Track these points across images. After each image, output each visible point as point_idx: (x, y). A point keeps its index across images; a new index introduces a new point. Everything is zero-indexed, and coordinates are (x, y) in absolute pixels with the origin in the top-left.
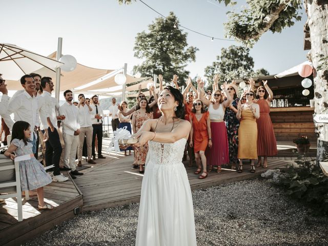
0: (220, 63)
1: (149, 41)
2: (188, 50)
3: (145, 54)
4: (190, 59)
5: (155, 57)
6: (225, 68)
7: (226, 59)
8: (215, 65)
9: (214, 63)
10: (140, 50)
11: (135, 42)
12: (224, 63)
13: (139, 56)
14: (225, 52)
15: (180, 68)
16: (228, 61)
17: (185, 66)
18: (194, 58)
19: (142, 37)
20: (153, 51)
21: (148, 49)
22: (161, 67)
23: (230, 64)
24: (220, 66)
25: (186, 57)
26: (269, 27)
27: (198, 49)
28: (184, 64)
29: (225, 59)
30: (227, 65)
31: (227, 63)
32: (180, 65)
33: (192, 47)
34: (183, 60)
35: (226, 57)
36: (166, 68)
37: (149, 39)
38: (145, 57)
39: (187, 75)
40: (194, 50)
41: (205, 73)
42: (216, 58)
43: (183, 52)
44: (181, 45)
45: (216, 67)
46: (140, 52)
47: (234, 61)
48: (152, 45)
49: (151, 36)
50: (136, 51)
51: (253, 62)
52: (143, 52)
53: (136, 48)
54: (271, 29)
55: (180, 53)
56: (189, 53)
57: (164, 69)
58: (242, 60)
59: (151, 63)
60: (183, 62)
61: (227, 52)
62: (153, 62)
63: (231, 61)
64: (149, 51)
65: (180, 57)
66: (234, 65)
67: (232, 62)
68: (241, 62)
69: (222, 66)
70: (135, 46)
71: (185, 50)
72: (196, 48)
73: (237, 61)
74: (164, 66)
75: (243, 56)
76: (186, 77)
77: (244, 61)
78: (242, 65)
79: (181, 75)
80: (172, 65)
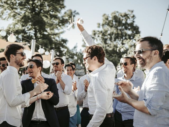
0: (101, 32)
2: (65, 13)
3: (12, 14)
5: (25, 20)
6: (106, 37)
8: (95, 34)
9: (94, 31)
10: (5, 9)
12: (106, 31)
13: (4, 17)
14: (107, 19)
15: (56, 34)
16: (111, 30)
17: (62, 33)
20: (23, 12)
21: (16, 9)
22: (32, 33)
23: (113, 33)
24: (101, 36)
25: (63, 22)
27: (78, 13)
28: (61, 30)
29: (107, 27)
30: (109, 35)
31: (109, 32)
32: (56, 31)
33: (70, 10)
34: (60, 26)
35: (108, 25)
36: (39, 35)
38: (12, 18)
39: (64, 44)
40: (74, 14)
42: (97, 25)
43: (59, 15)
44: (58, 7)
45: (97, 36)
46: (5, 12)
47: (117, 29)
48: (20, 4)
52: (9, 12)
55: (56, 17)
56: (67, 18)
57: (35, 35)
58: (126, 28)
59: (19, 27)
60: (59, 28)
61: (110, 19)
62: (23, 26)
64: (16, 11)
65: (56, 21)
66: (118, 34)
67: (115, 31)
68: (125, 31)
69: (104, 35)
71: (62, 14)
72: (75, 11)
73: (120, 30)
74: (36, 31)
75: (128, 24)
76: (63, 47)
77: (129, 29)
78: (126, 34)
79: (56, 44)
80: (46, 31)
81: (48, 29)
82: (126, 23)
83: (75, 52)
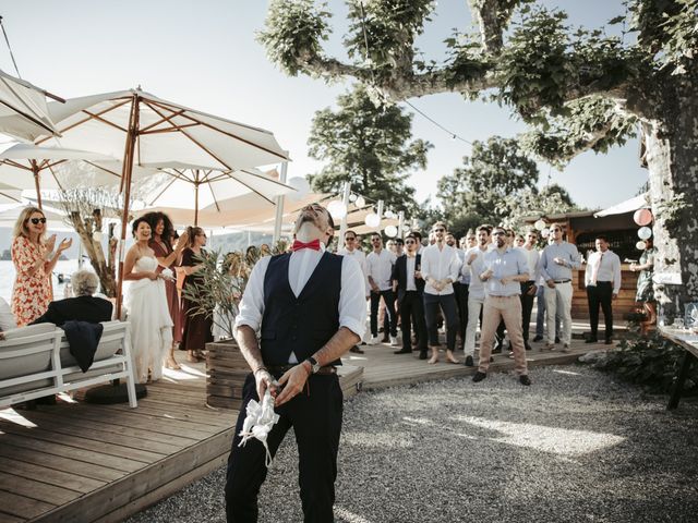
0: (470, 172)
1: (338, 127)
2: (412, 145)
3: (330, 151)
4: (416, 164)
5: (350, 159)
6: (478, 180)
7: (482, 163)
8: (458, 176)
9: (458, 170)
10: (320, 144)
11: (311, 129)
12: (479, 171)
13: (318, 155)
14: (481, 149)
15: (396, 181)
16: (486, 169)
17: (406, 177)
18: (423, 162)
19: (324, 120)
20: (346, 146)
21: (336, 142)
22: (360, 179)
23: (490, 174)
24: (469, 178)
25: (408, 160)
26: (590, 146)
27: (432, 146)
28: (404, 173)
29: (480, 164)
30: (484, 176)
31: (483, 172)
32: (397, 175)
33: (420, 141)
34: (403, 166)
35: (482, 159)
36: (369, 182)
37: (337, 124)
38: (330, 157)
39: (410, 196)
40: (425, 147)
41: (437, 190)
42: (463, 161)
43: (402, 149)
44: (400, 136)
45: (462, 178)
46: (320, 148)
47: (498, 168)
48: (343, 135)
49: (343, 118)
50: (313, 145)
51: (537, 172)
52: (326, 147)
53: (313, 140)
54: (593, 148)
55: (397, 153)
56: (414, 153)
57: (365, 182)
58: (514, 165)
59: (341, 170)
60: (401, 169)
61: (485, 149)
62: (346, 169)
63: (491, 168)
64: (336, 146)
65: (397, 159)
66: (499, 175)
67: (494, 171)
68: (512, 170)
69: (474, 176)
70: (311, 135)
71: (406, 146)
72: (427, 142)
73: (504, 169)
74: (365, 177)
75: (517, 158)
76: (408, 200)
77: (519, 167)
78: (514, 176)
79: (397, 196)
80: (382, 176)
81: (383, 172)
82: (514, 156)
83: (427, 209)
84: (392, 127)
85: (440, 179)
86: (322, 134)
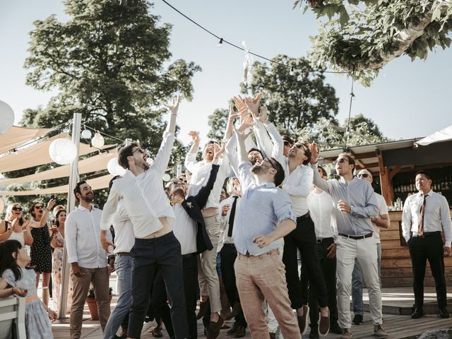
1: (68, 44)
2: (171, 68)
3: (58, 77)
4: (178, 93)
5: (87, 88)
7: (266, 91)
10: (44, 68)
11: (29, 46)
13: (41, 83)
14: (263, 73)
15: (152, 116)
16: (271, 98)
18: (188, 91)
19: (48, 33)
21: (66, 65)
22: (102, 114)
23: (277, 104)
25: (167, 88)
27: (198, 68)
31: (268, 102)
32: (154, 108)
33: (182, 62)
34: (160, 97)
35: (265, 86)
36: (117, 119)
37: (67, 40)
38: (59, 85)
40: (189, 70)
42: (240, 89)
43: (158, 73)
44: (154, 56)
46: (43, 72)
47: (287, 96)
48: (75, 55)
49: (73, 30)
50: (33, 69)
51: (337, 100)
53: (32, 61)
55: (153, 79)
56: (175, 78)
57: (109, 118)
58: (306, 93)
60: (158, 100)
61: (269, 73)
62: (83, 101)
63: (277, 97)
64: (67, 70)
65: (152, 87)
66: (288, 106)
67: (281, 100)
68: (304, 99)
70: (30, 55)
72: (192, 64)
73: (293, 97)
75: (310, 83)
78: (307, 107)
80: (133, 110)
84: (143, 43)
85: (212, 113)
86: (45, 54)
